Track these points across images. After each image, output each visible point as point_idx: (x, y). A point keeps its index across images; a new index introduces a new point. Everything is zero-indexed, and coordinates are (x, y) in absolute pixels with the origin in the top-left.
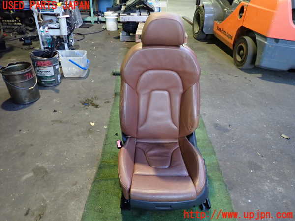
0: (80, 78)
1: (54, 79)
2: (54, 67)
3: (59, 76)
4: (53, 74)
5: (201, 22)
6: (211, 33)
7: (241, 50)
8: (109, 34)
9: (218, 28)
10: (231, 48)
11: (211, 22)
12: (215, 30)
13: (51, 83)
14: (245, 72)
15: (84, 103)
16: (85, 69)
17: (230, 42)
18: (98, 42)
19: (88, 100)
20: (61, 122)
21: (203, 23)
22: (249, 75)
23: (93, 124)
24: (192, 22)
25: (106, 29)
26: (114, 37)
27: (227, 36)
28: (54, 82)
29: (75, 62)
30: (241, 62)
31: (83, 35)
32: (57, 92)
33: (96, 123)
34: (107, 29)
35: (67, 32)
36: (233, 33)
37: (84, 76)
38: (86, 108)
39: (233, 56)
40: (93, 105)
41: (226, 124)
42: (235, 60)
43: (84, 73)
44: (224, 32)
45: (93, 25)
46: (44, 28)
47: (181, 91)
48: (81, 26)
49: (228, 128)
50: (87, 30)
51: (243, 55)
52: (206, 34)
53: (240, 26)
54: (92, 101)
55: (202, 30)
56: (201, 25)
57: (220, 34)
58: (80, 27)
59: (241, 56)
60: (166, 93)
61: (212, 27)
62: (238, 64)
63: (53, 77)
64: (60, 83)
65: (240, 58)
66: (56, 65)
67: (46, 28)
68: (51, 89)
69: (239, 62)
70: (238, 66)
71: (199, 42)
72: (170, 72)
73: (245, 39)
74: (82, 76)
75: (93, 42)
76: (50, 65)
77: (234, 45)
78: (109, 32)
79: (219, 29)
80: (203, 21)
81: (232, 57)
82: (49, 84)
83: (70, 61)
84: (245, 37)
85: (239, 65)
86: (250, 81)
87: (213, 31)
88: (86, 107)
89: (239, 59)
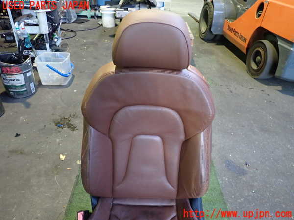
0: (60, 86)
1: (26, 89)
2: (25, 74)
3: (32, 85)
4: (23, 83)
5: (209, 20)
6: (220, 33)
7: (258, 56)
8: (105, 31)
9: (229, 27)
10: (245, 52)
11: (221, 21)
12: (226, 30)
13: (21, 94)
14: (262, 83)
15: (59, 123)
16: (66, 76)
17: (243, 45)
18: (91, 40)
19: (65, 119)
20: (21, 153)
21: (211, 22)
22: (266, 86)
23: (62, 157)
24: (199, 19)
25: (102, 25)
26: (110, 34)
27: (240, 38)
28: (25, 93)
29: (54, 67)
30: (256, 71)
31: (75, 32)
32: (28, 105)
33: (67, 156)
34: (104, 25)
35: (47, 30)
36: (248, 34)
37: (65, 84)
38: (59, 132)
39: (247, 62)
40: (69, 126)
41: (241, 161)
42: (249, 67)
43: (65, 80)
44: (236, 33)
45: (88, 20)
46: (19, 25)
47: (182, 138)
48: (76, 21)
49: (245, 168)
50: (82, 25)
51: (260, 62)
52: (215, 34)
53: (258, 26)
54: (69, 121)
55: (210, 29)
56: (209, 24)
57: (232, 34)
58: (73, 23)
59: (257, 64)
60: (158, 139)
61: (222, 27)
62: (253, 72)
63: (25, 87)
64: (34, 93)
65: (256, 66)
66: (29, 72)
67: (22, 25)
68: (21, 102)
69: (254, 70)
70: (252, 75)
71: (206, 43)
72: (165, 109)
73: (263, 43)
74: (63, 84)
75: (85, 41)
76: (19, 72)
77: (248, 49)
78: (106, 29)
79: (230, 29)
80: (212, 19)
81: (245, 63)
82: (20, 95)
83: (47, 66)
84: (263, 41)
85: (255, 74)
86: (269, 95)
87: (223, 32)
88: (60, 129)
89: (254, 66)
